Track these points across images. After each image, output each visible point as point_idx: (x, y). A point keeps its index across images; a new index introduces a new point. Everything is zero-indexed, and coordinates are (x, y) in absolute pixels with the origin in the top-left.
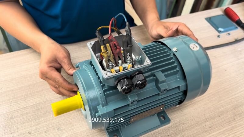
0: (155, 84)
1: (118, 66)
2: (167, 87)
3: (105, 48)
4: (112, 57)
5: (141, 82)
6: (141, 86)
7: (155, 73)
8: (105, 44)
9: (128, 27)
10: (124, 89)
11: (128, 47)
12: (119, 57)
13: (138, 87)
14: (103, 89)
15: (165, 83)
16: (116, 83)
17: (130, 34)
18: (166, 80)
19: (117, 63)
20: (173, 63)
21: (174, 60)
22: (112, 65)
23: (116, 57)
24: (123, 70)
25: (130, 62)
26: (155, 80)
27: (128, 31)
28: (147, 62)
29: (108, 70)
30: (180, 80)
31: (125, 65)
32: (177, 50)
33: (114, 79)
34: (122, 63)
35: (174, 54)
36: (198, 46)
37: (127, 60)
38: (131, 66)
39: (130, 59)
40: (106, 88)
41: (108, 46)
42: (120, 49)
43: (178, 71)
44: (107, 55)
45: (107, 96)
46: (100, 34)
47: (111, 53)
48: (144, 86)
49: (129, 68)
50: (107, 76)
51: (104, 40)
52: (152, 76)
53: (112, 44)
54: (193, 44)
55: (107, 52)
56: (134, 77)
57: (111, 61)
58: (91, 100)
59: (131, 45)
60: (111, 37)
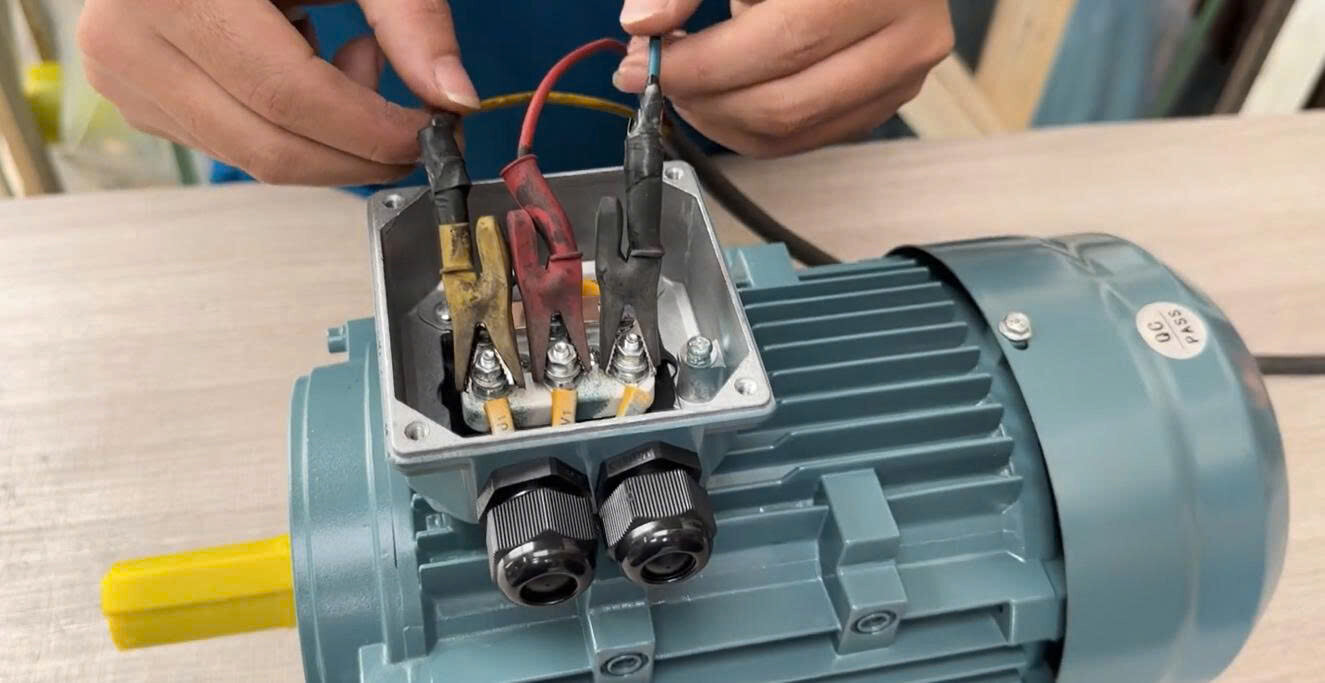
0: (817, 559)
1: (549, 381)
2: (903, 600)
3: (463, 246)
4: (502, 316)
5: (664, 532)
6: (657, 562)
7: (824, 477)
8: (466, 219)
9: (649, 118)
10: (518, 562)
11: (626, 260)
12: (559, 318)
13: (634, 564)
14: (420, 534)
15: (889, 567)
16: (480, 509)
17: (650, 167)
18: (896, 542)
19: (539, 363)
20: (988, 422)
21: (998, 405)
22: (494, 372)
23: (534, 321)
24: (571, 417)
25: (642, 367)
26: (820, 531)
27: (642, 149)
28: (741, 391)
29: (469, 401)
30: (1021, 559)
31: (596, 387)
32: (1026, 336)
33: (469, 478)
34: (581, 369)
35: (1004, 363)
36: (1201, 330)
37: (617, 352)
38: (642, 393)
39: (641, 345)
40: (436, 528)
41: (486, 229)
42: (569, 265)
43: (1011, 491)
44: (469, 294)
45: (436, 588)
46: (443, 144)
47: (497, 282)
48: (685, 570)
49: (625, 408)
50: (411, 446)
51: (464, 190)
52: (805, 497)
53: (520, 224)
54: (1173, 307)
55: (472, 276)
56: (621, 487)
57: (494, 339)
58: (320, 588)
59: (653, 251)
60: (523, 173)
